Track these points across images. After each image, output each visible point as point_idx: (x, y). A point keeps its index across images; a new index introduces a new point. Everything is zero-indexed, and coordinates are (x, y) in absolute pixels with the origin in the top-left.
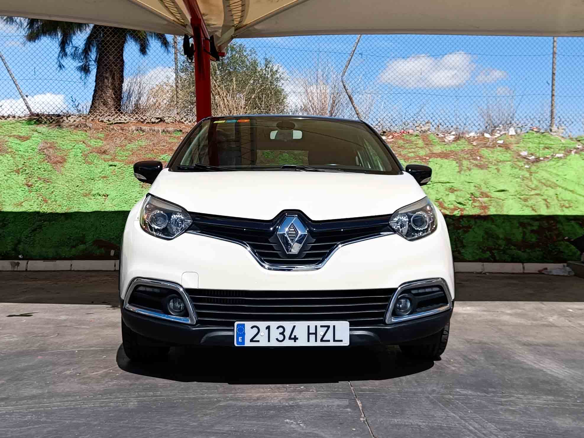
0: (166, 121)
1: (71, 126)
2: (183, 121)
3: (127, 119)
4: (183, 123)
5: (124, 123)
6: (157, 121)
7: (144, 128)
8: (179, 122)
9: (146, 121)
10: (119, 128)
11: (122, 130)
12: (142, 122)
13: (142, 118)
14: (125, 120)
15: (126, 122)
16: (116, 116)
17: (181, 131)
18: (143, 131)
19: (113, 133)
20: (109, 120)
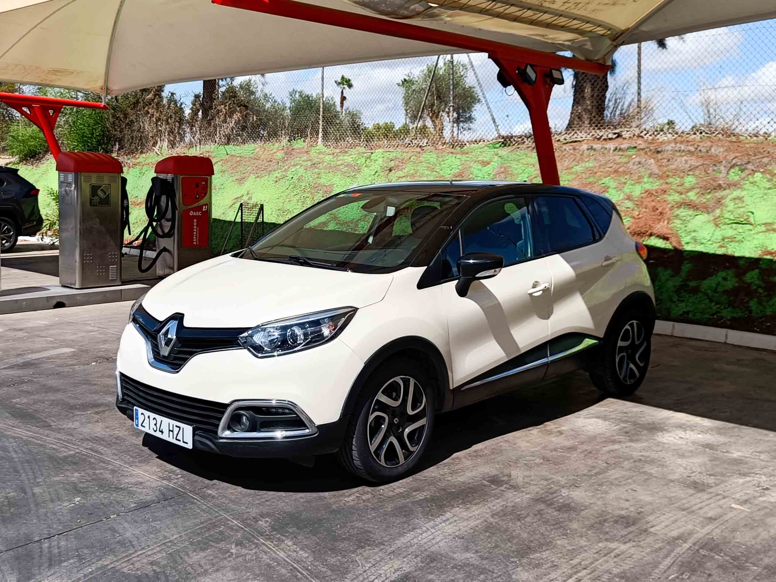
0: (624, 136)
1: (529, 147)
2: (642, 134)
3: (583, 136)
4: (642, 137)
5: (579, 141)
6: (614, 136)
7: (595, 146)
8: (639, 136)
9: (603, 138)
10: (571, 148)
11: (574, 149)
12: (599, 139)
13: (598, 135)
14: (582, 138)
15: (581, 139)
16: (572, 134)
17: (635, 147)
18: (595, 150)
19: (564, 153)
20: (565, 139)
